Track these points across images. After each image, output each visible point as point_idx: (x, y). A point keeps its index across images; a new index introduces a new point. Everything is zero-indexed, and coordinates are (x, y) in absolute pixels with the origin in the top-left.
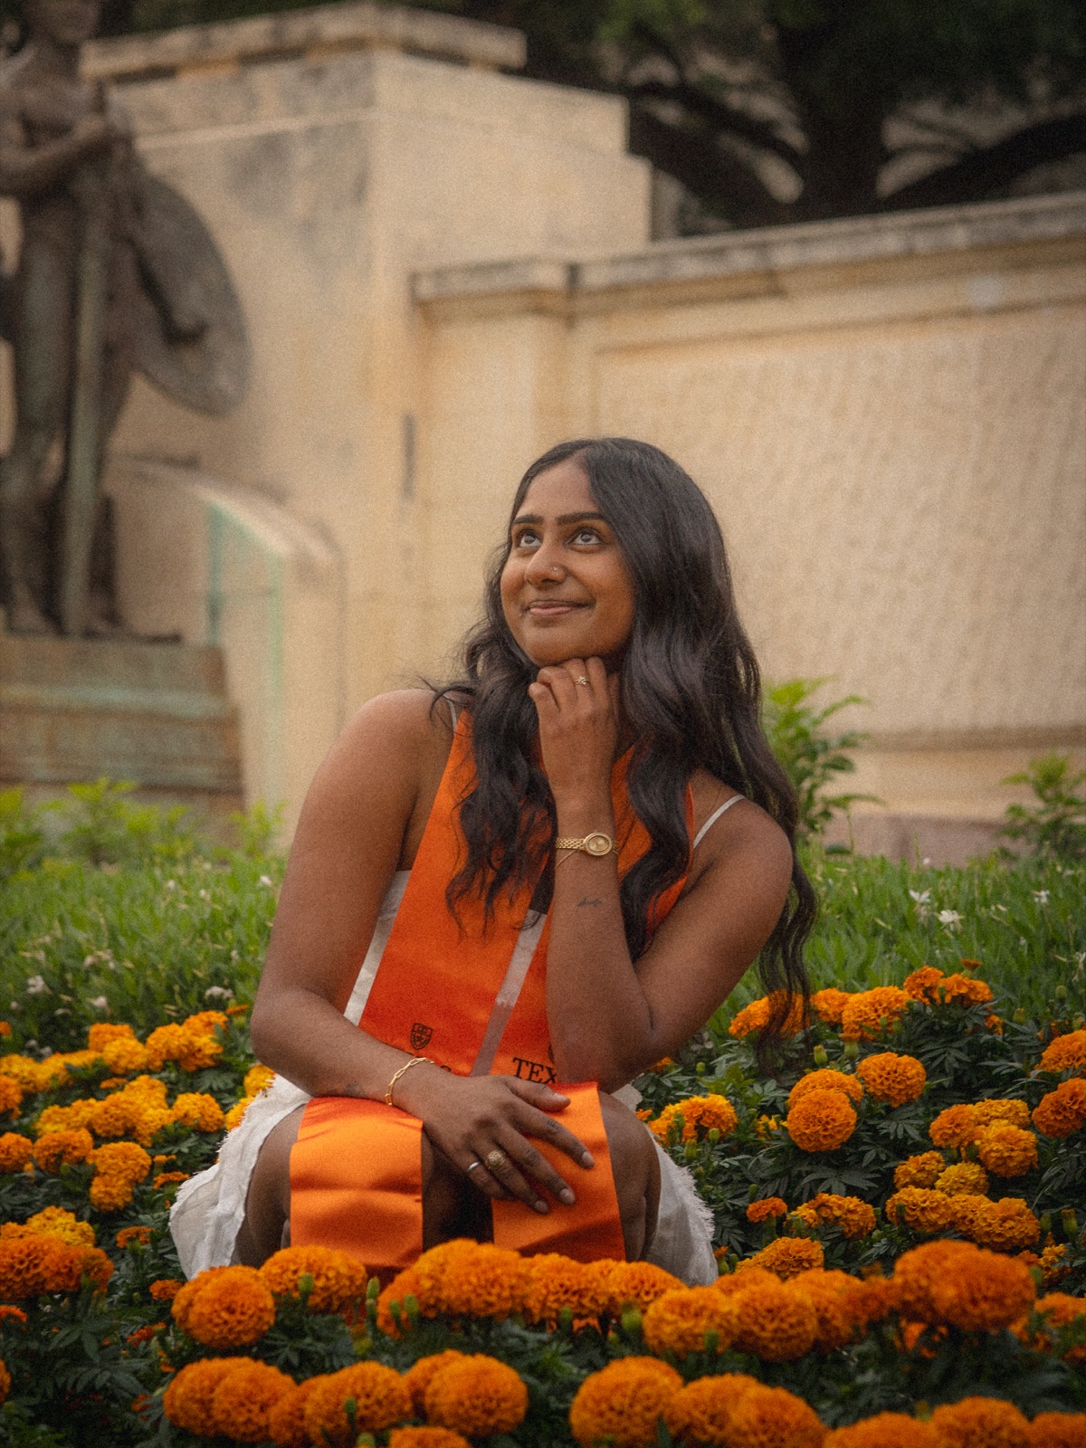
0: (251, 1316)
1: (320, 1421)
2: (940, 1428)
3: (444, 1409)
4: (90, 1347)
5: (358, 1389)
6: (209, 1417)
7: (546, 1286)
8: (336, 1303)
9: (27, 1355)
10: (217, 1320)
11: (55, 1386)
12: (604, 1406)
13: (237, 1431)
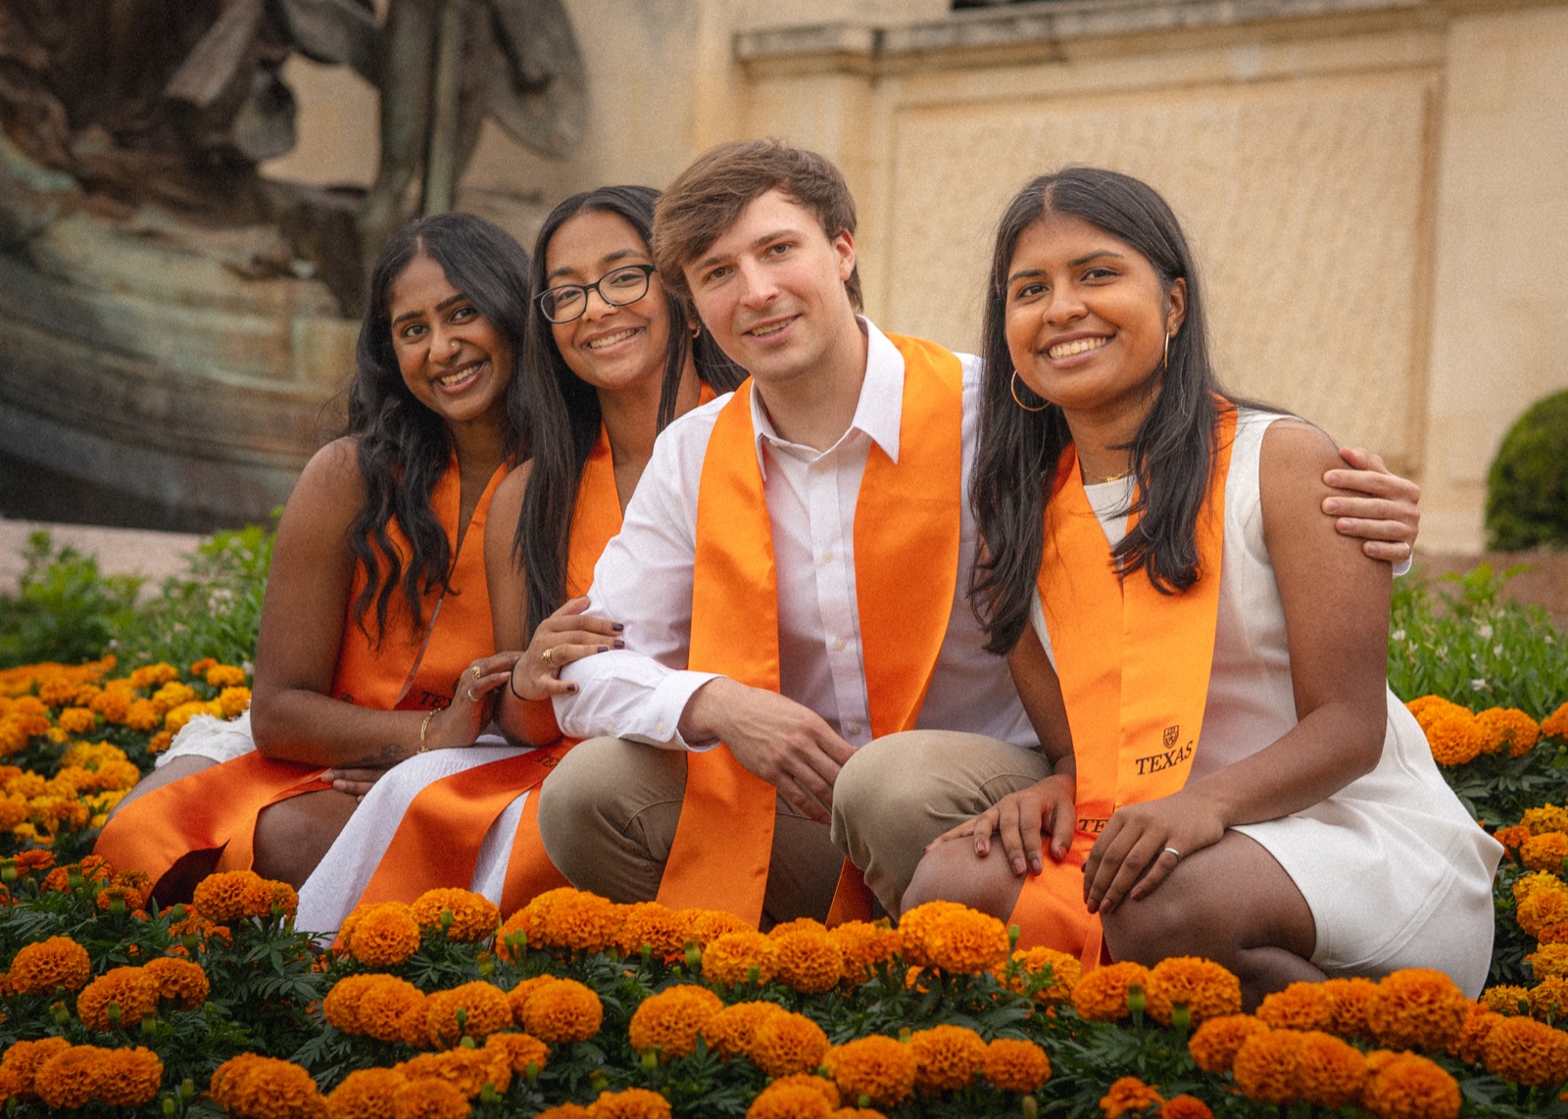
0: (399, 942)
1: (438, 1026)
2: (914, 1048)
3: (535, 1021)
4: (277, 961)
5: (469, 1003)
6: (356, 1019)
7: (642, 927)
8: (472, 935)
9: (228, 966)
10: (372, 944)
11: (249, 991)
12: (654, 1022)
13: (376, 1032)
